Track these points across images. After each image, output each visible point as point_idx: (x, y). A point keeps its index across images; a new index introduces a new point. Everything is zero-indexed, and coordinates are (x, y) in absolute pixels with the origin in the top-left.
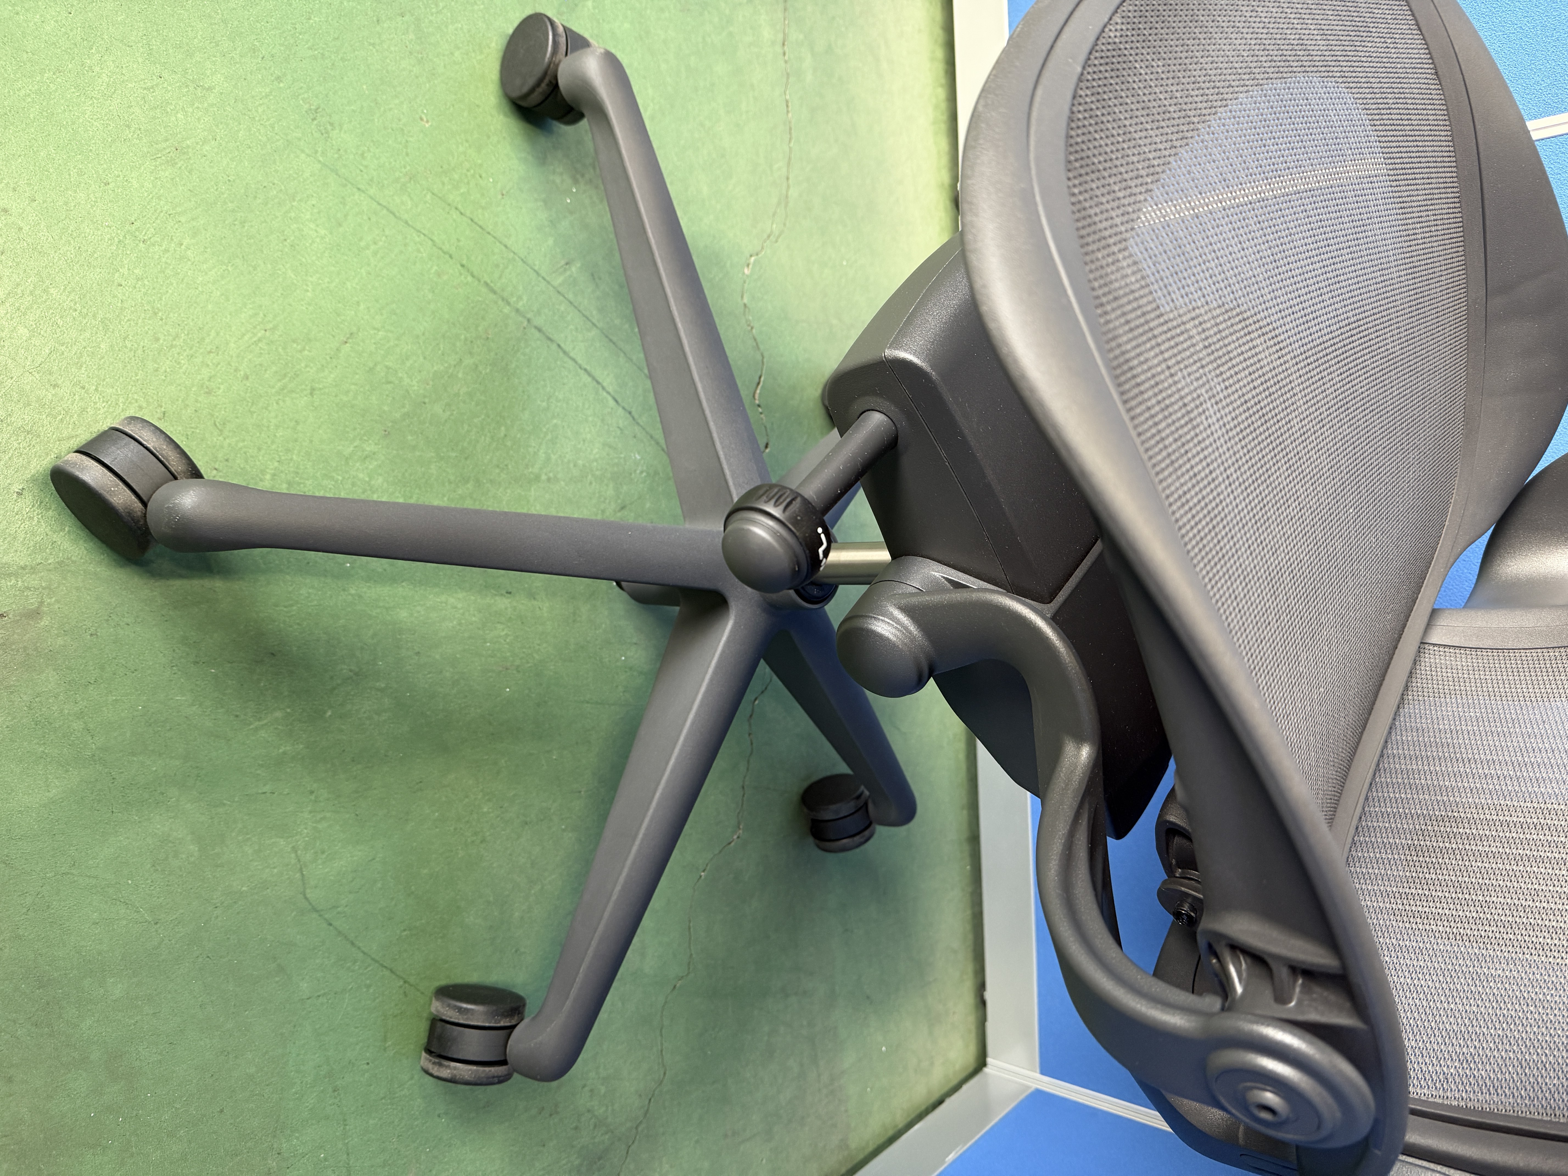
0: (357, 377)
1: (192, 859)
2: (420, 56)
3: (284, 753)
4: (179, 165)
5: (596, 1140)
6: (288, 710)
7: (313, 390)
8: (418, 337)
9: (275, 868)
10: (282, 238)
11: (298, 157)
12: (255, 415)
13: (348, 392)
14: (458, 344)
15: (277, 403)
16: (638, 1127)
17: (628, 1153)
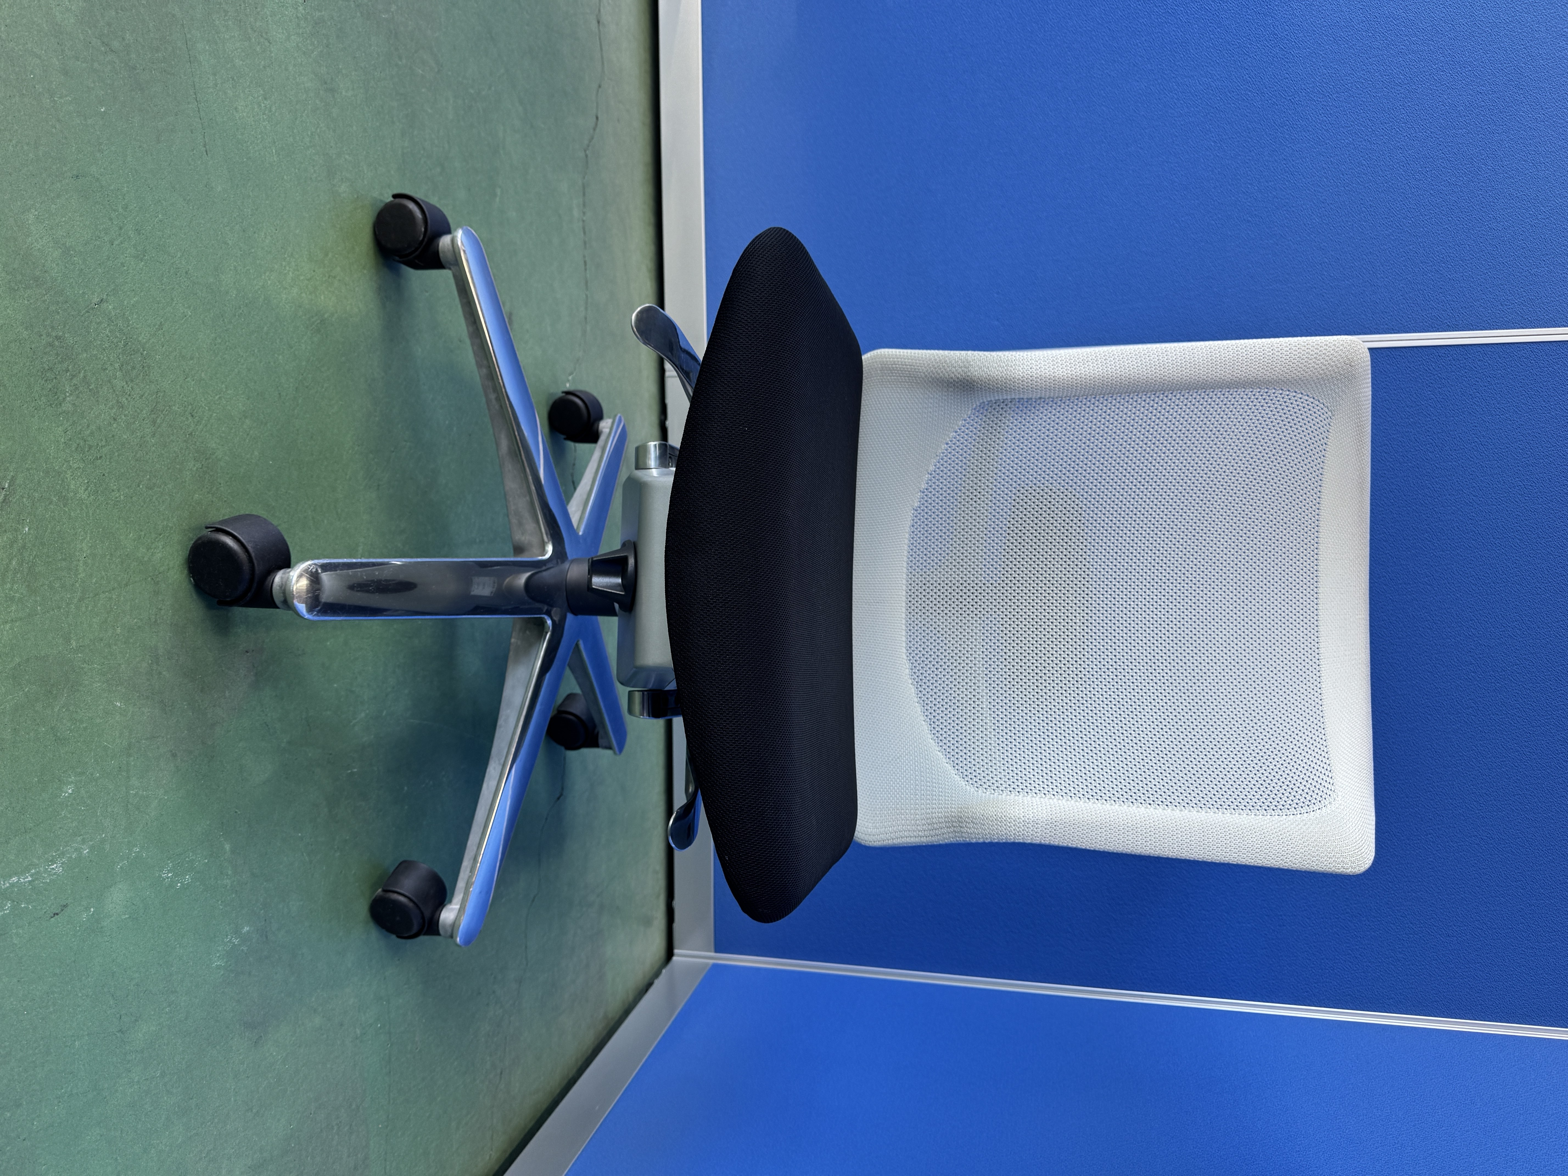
5: (497, 1013)
16: (515, 1003)
17: (510, 1022)
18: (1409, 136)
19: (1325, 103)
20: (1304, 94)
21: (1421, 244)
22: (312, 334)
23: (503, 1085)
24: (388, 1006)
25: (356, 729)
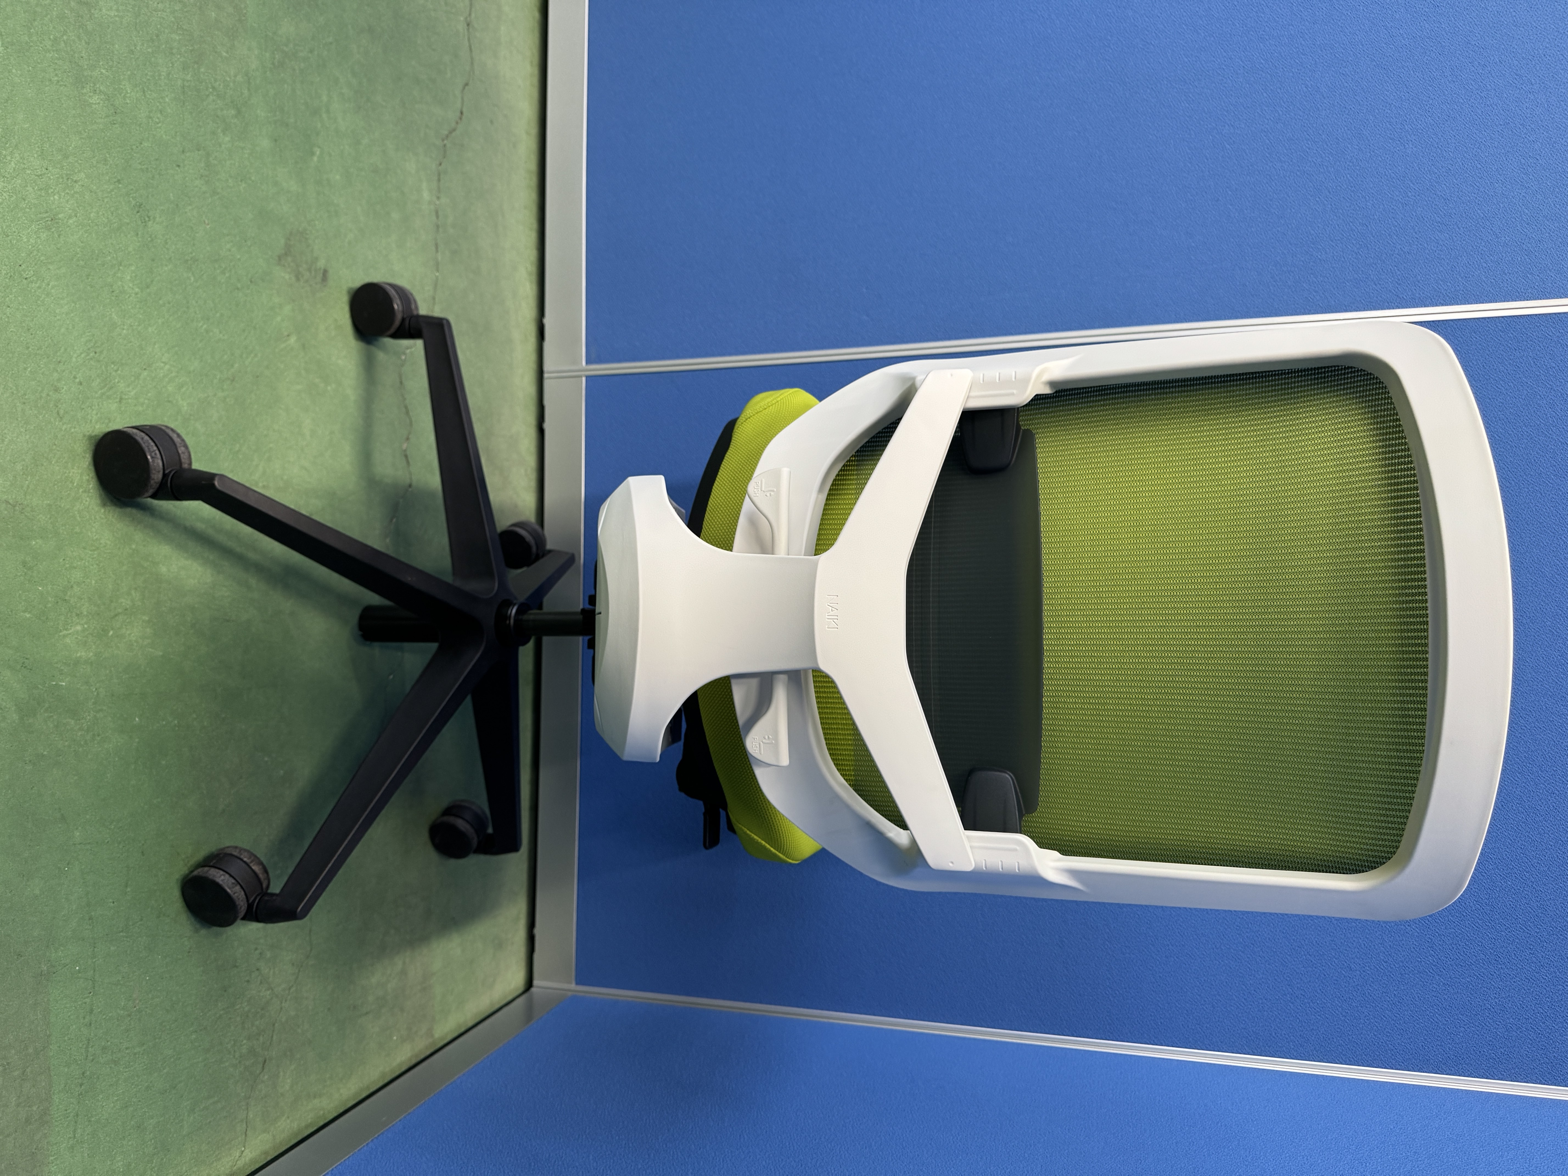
0: (149, 395)
1: (14, 725)
2: (207, 179)
3: (80, 657)
4: (53, 230)
5: (261, 994)
6: (86, 626)
7: (121, 399)
8: (190, 372)
9: (67, 741)
10: (111, 290)
11: (126, 236)
12: (83, 411)
13: (142, 404)
14: (215, 381)
15: (98, 405)
16: (290, 989)
17: (281, 1008)
18: (1272, 119)
19: (1187, 91)
20: (1165, 82)
21: (1290, 227)
22: (38, 229)
23: (266, 1077)
24: (93, 950)
25: (68, 640)
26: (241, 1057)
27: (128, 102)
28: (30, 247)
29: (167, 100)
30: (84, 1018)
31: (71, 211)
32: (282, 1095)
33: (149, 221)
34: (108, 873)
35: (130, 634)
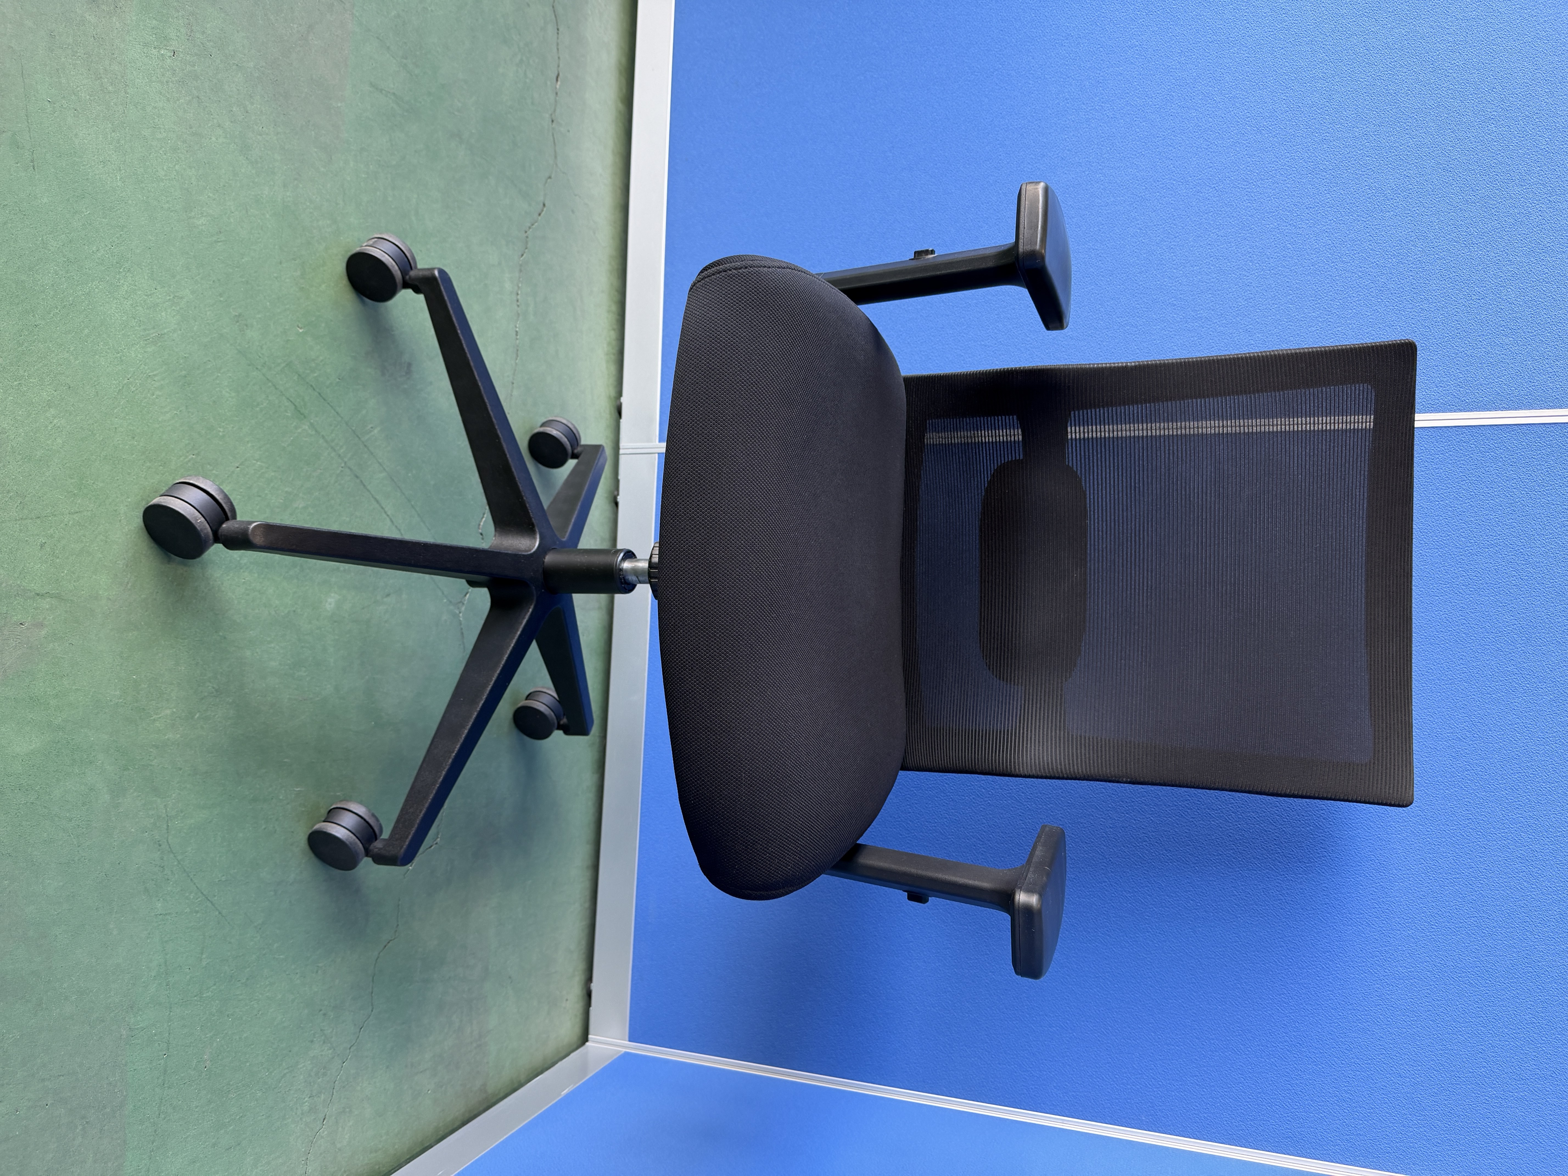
5: (323, 1053)
16: (350, 1048)
17: (342, 1067)
22: (146, 344)
23: (326, 1133)
24: (169, 1014)
25: (157, 724)
26: (302, 1114)
27: (232, 220)
28: (138, 362)
29: (268, 216)
30: (158, 1078)
31: (176, 326)
32: (340, 1150)
33: (247, 329)
34: (186, 941)
35: (214, 716)
